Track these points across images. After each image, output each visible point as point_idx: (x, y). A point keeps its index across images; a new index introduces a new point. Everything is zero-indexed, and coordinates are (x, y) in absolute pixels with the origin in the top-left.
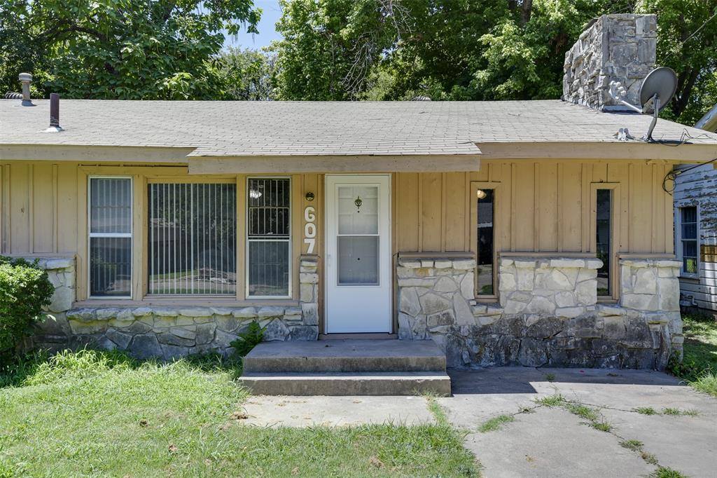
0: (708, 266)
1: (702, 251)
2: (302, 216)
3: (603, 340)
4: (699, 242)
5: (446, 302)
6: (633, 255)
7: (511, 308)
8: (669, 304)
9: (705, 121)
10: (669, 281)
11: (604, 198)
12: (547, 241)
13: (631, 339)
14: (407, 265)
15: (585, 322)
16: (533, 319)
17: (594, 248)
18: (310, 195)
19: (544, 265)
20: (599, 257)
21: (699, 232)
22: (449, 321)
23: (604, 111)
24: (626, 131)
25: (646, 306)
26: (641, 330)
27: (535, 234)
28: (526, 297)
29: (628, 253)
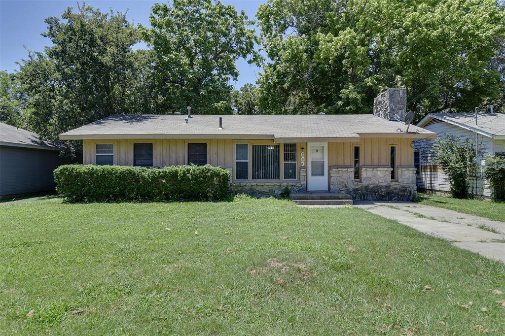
0: (423, 173)
1: (421, 167)
2: (301, 155)
3: (393, 192)
4: (420, 165)
5: (345, 181)
6: (402, 166)
7: (365, 183)
8: (413, 181)
9: (420, 123)
10: (412, 174)
11: (393, 149)
12: (376, 162)
13: (401, 192)
14: (334, 170)
15: (387, 187)
16: (372, 186)
17: (390, 164)
18: (303, 148)
19: (375, 169)
20: (391, 167)
21: (420, 161)
22: (346, 187)
23: (390, 120)
24: (400, 129)
25: (406, 182)
26: (404, 189)
27: (372, 160)
28: (369, 179)
29: (400, 166)
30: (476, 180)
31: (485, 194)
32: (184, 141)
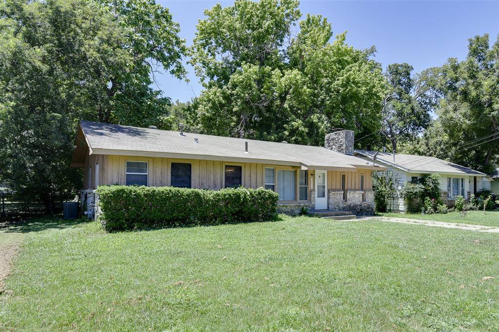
2: (311, 179)
3: (363, 209)
5: (338, 201)
7: (349, 203)
11: (362, 177)
12: (354, 187)
13: (367, 209)
14: (331, 192)
15: (361, 205)
16: (352, 205)
17: (361, 188)
18: (312, 175)
19: (355, 192)
22: (338, 206)
23: (346, 154)
25: (369, 201)
26: (369, 207)
28: (351, 200)
29: (366, 190)
30: (393, 199)
31: (400, 209)
32: (222, 163)
